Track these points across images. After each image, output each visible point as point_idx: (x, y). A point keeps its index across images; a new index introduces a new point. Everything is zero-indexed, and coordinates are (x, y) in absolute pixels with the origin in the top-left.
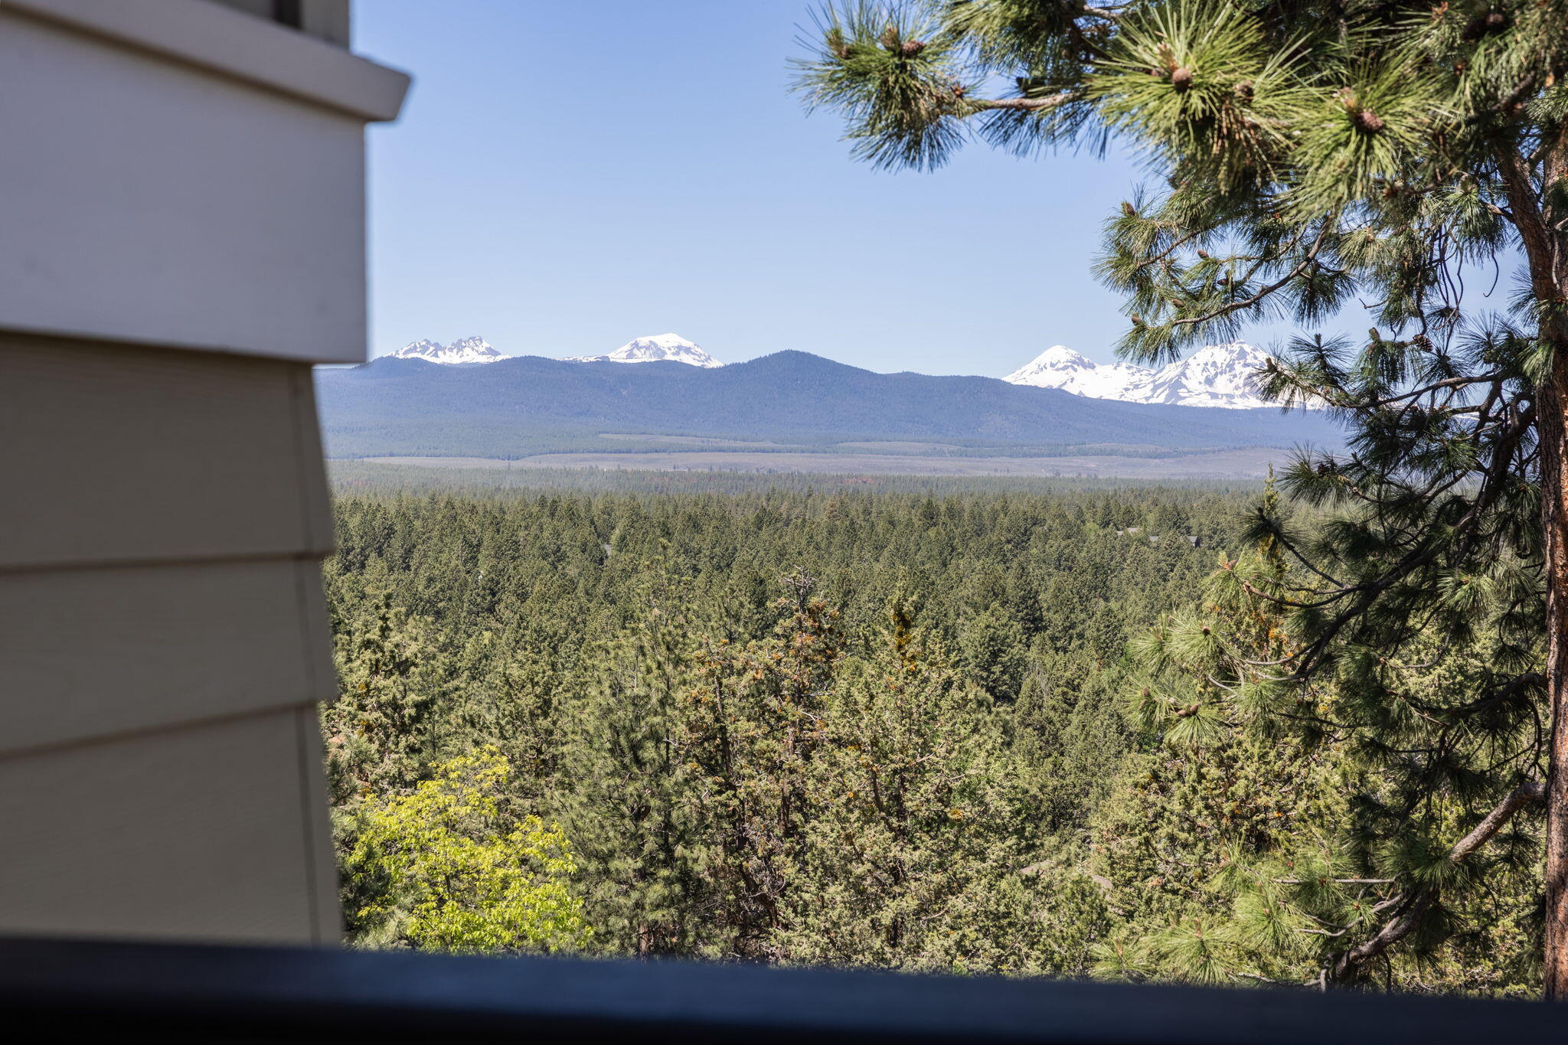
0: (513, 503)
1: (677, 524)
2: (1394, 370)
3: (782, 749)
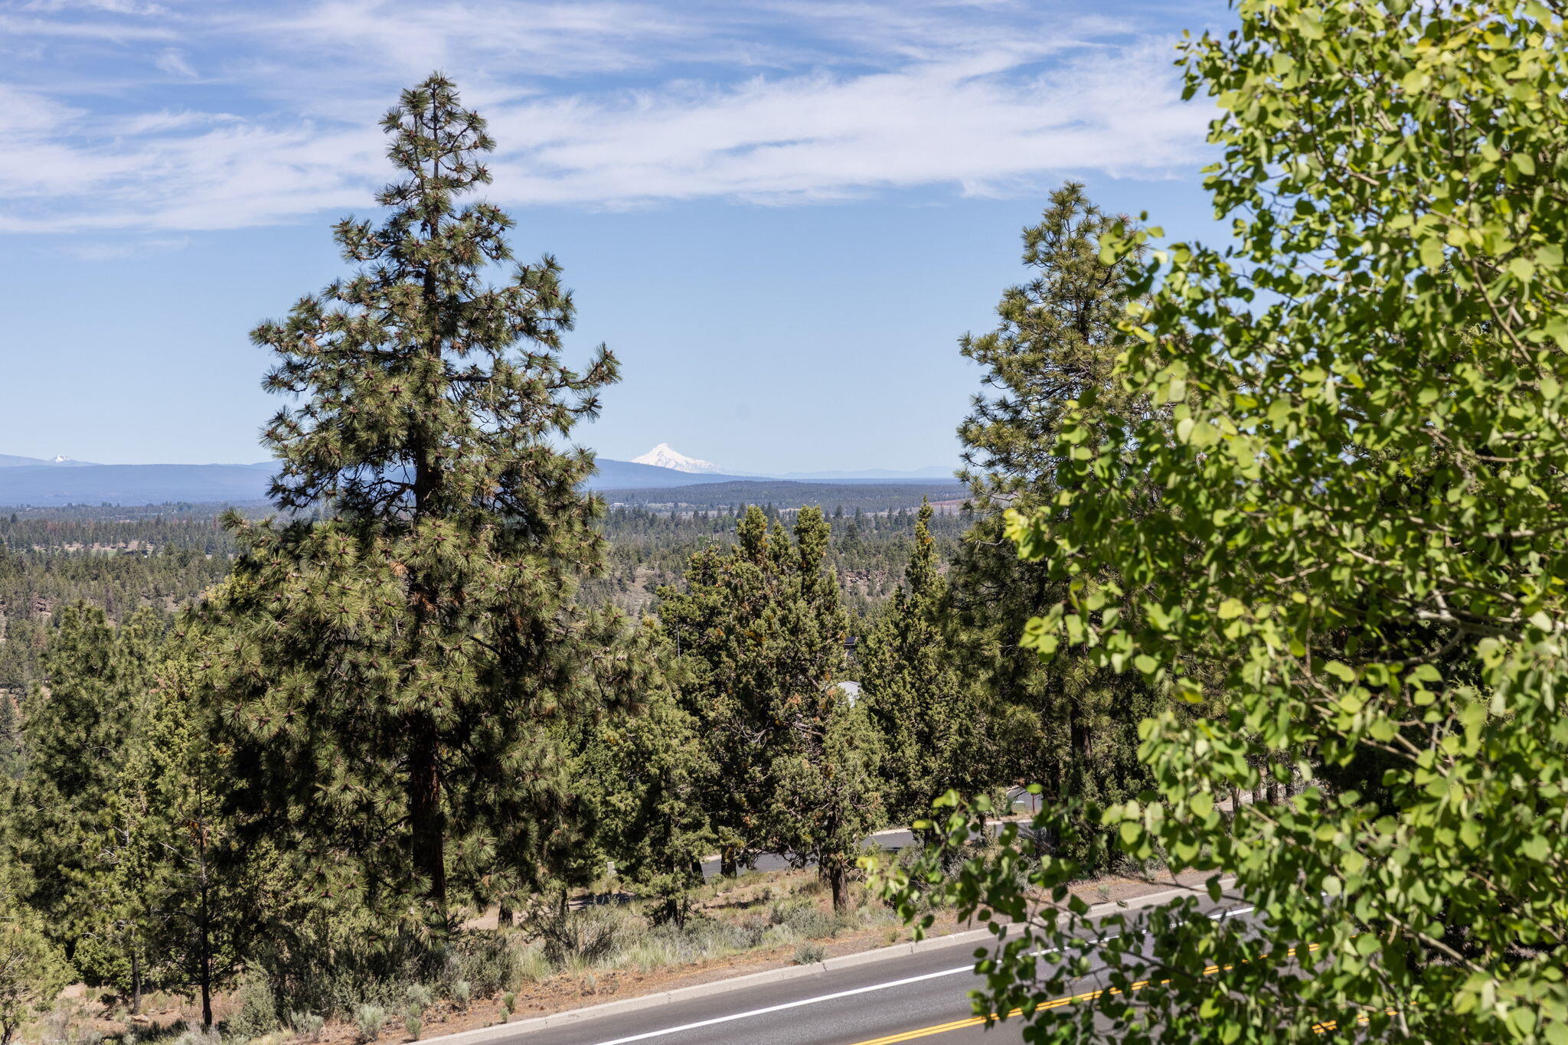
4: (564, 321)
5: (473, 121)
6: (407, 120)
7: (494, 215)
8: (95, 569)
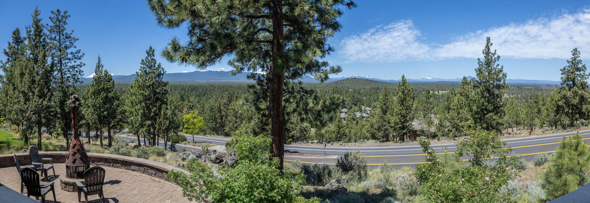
0: (207, 85)
1: (222, 87)
2: (255, 69)
3: (225, 110)
4: (586, 70)
5: (579, 52)
6: (573, 52)
7: (581, 60)
8: (528, 89)
